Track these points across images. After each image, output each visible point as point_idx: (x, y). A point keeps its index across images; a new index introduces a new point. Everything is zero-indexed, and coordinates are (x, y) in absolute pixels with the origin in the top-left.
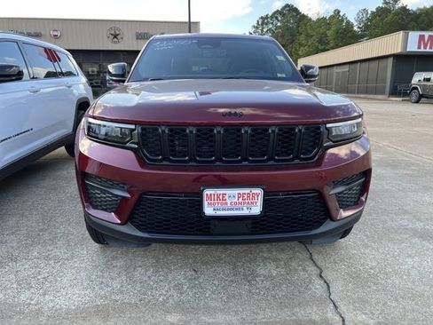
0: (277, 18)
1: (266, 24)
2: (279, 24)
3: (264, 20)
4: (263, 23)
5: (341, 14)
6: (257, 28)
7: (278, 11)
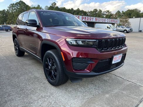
0: (17, 5)
1: (14, 7)
2: (19, 7)
3: (12, 5)
4: (12, 6)
5: (40, 6)
6: (10, 8)
7: (17, 3)
